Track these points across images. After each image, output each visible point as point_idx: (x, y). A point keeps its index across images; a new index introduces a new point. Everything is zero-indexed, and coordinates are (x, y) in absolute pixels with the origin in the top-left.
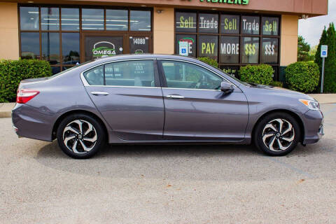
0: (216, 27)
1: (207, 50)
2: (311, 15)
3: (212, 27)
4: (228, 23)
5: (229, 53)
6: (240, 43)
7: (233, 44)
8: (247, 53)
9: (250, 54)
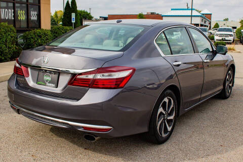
5: (7, 18)
6: (14, 9)
7: (10, 10)
8: (19, 19)
9: (22, 19)
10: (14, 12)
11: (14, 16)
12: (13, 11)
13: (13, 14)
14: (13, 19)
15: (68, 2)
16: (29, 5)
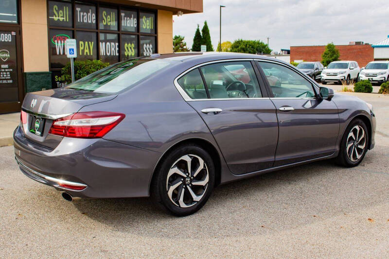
0: (94, 22)
1: (86, 51)
2: (186, 12)
3: (90, 22)
4: (106, 17)
5: (108, 54)
6: (119, 42)
7: (113, 44)
8: (126, 54)
9: (130, 54)
10: (119, 46)
11: (119, 52)
12: (117, 44)
13: (117, 49)
14: (117, 54)
15: (198, 30)
16: (141, 37)
